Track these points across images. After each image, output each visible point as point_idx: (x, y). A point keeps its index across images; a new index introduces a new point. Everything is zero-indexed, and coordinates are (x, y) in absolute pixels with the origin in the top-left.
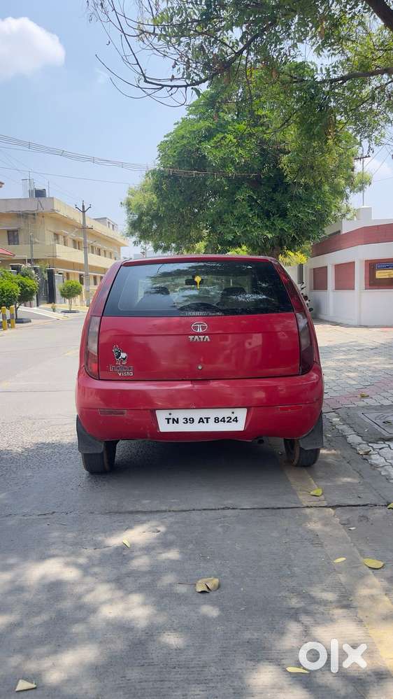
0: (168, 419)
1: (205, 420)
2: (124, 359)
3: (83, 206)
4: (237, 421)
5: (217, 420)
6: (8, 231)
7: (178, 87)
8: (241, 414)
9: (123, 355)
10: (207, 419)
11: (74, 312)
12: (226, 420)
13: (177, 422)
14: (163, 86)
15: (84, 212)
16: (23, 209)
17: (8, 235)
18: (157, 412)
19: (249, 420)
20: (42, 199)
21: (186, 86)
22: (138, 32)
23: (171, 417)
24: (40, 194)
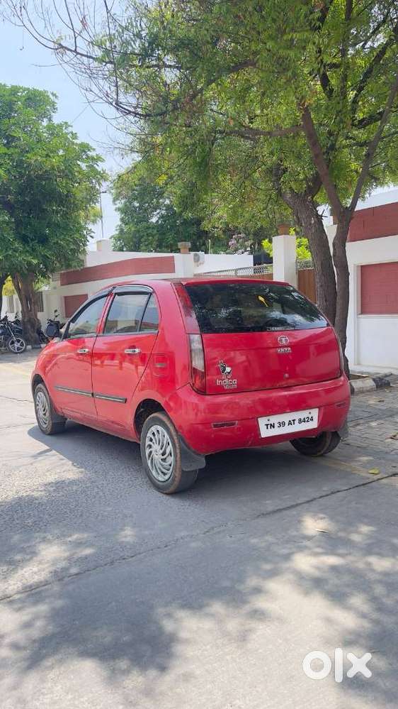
0: (267, 425)
1: (292, 422)
2: (229, 373)
4: (312, 420)
5: (300, 421)
8: (315, 413)
9: (228, 369)
10: (294, 420)
12: (306, 420)
13: (274, 427)
18: (260, 419)
19: (321, 417)
22: (57, 46)
23: (269, 423)
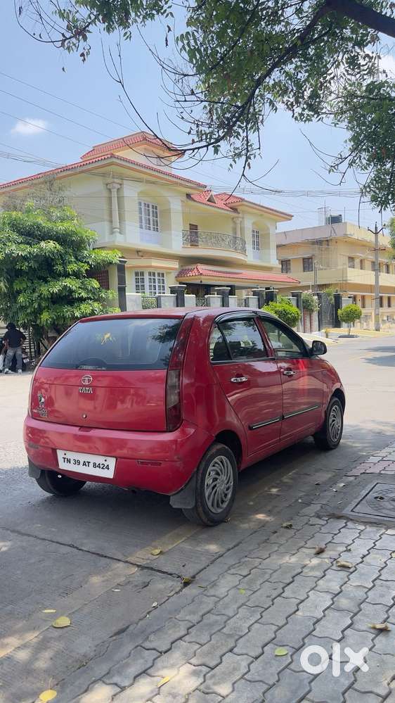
0: (64, 458)
1: (87, 464)
3: (376, 228)
4: (108, 469)
5: (95, 465)
6: (304, 259)
7: (199, 148)
8: (112, 463)
9: (43, 400)
10: (89, 462)
11: (352, 337)
12: (102, 466)
13: (70, 462)
14: (185, 151)
15: (376, 233)
16: (318, 236)
17: (304, 262)
18: (58, 450)
19: (117, 469)
20: (335, 225)
21: (207, 146)
23: (66, 457)
24: (335, 220)
